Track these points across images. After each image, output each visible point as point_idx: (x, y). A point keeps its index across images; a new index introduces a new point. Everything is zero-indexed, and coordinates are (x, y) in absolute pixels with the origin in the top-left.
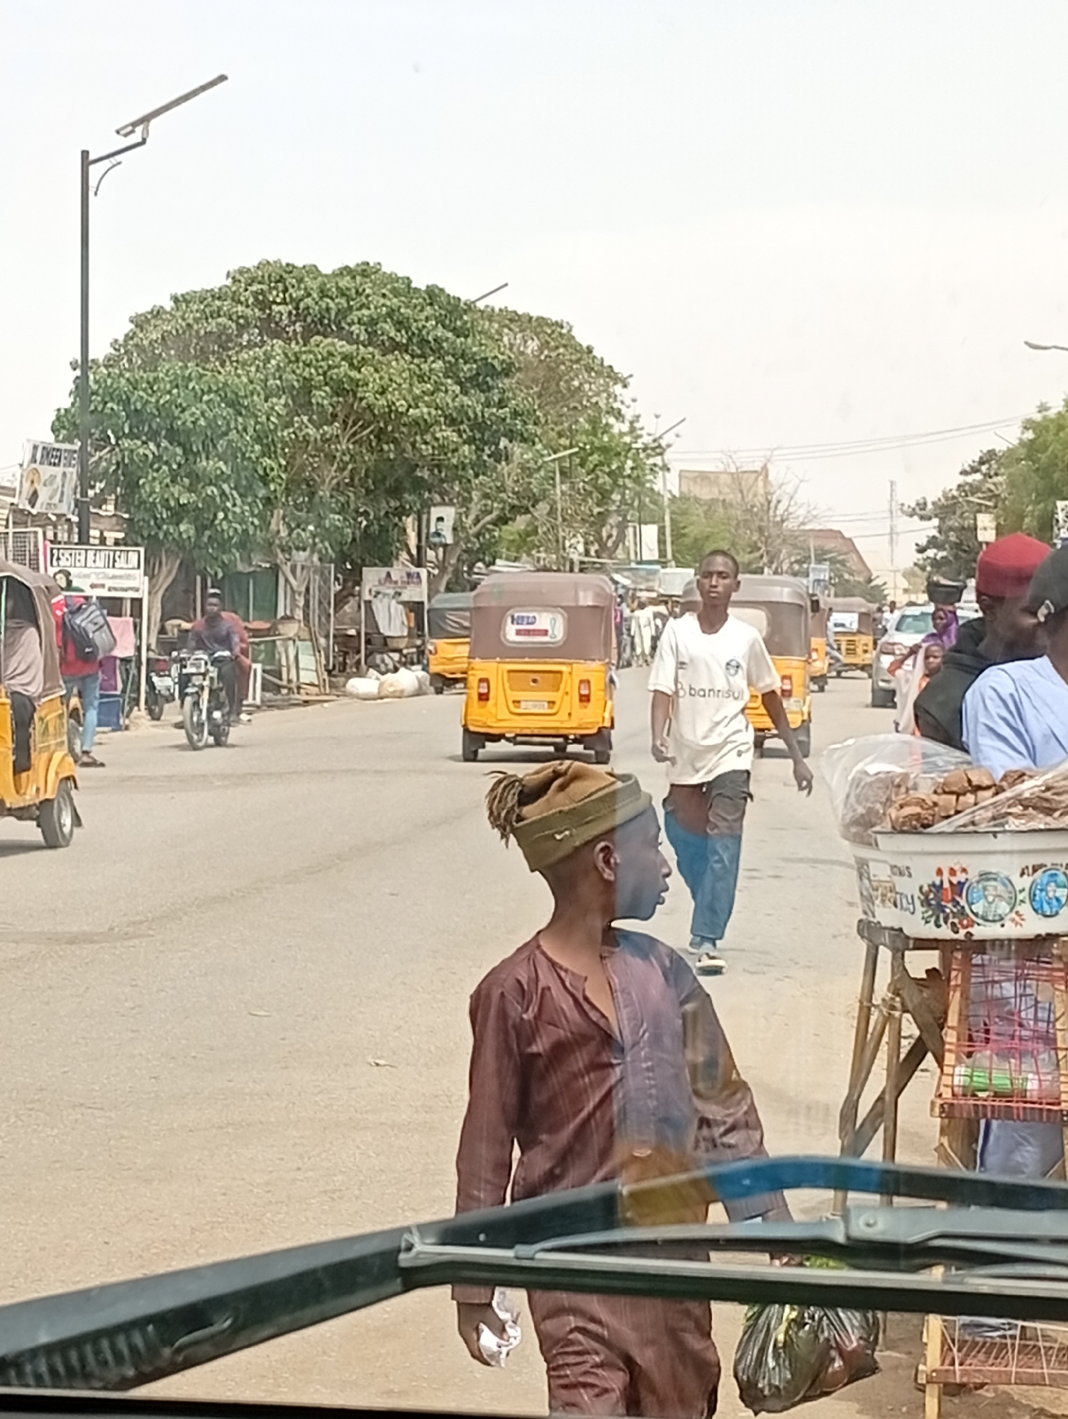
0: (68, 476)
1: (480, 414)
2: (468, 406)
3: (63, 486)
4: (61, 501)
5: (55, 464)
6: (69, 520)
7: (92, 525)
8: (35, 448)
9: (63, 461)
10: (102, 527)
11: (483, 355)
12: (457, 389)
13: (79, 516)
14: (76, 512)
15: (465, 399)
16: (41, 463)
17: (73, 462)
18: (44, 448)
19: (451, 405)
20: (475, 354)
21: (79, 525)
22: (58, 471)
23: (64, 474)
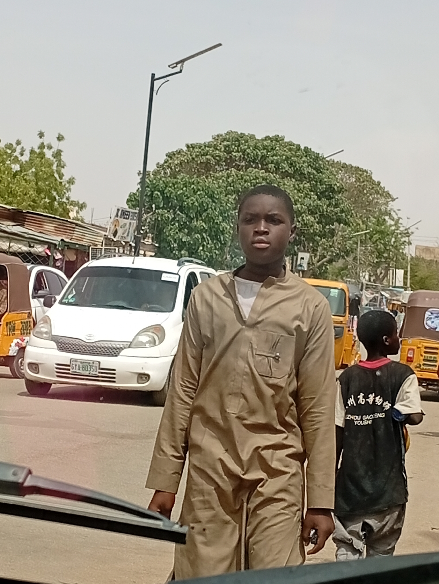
0: (132, 224)
1: (325, 210)
2: (320, 205)
3: (129, 229)
4: (128, 236)
5: (126, 218)
6: (130, 245)
7: (141, 248)
8: (118, 210)
9: (130, 217)
10: (145, 249)
11: (329, 183)
12: (316, 197)
13: (135, 243)
14: (134, 241)
15: (319, 202)
16: (121, 217)
17: (135, 218)
18: (122, 210)
19: (312, 205)
20: (326, 182)
21: (135, 248)
22: (127, 221)
23: (130, 223)
